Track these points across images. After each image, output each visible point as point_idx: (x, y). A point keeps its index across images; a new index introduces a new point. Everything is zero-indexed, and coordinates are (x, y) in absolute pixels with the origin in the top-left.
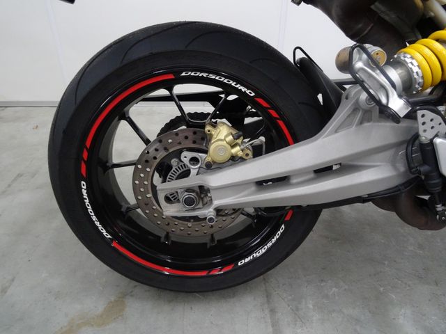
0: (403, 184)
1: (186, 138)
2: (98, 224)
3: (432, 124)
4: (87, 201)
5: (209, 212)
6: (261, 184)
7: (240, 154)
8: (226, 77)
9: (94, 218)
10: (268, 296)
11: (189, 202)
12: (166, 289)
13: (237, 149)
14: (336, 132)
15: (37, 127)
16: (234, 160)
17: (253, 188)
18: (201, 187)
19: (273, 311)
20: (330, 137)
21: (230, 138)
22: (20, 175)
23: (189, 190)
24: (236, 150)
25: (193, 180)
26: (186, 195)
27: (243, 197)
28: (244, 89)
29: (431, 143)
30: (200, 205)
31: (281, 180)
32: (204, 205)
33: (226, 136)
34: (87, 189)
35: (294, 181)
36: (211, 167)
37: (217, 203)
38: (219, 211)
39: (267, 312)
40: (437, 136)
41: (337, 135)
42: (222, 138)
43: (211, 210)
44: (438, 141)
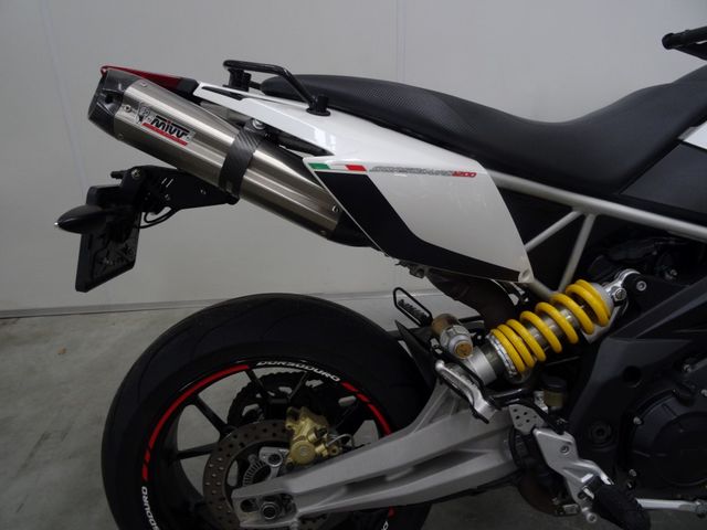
0: (515, 473)
1: (265, 431)
3: (526, 417)
4: (148, 510)
5: (293, 522)
6: (355, 486)
8: (306, 364)
11: (268, 513)
13: (322, 447)
14: (431, 422)
15: (64, 351)
16: (319, 461)
17: (343, 490)
18: (283, 495)
20: (424, 429)
21: (313, 436)
22: (45, 437)
23: (268, 498)
24: (321, 449)
25: (270, 486)
26: (266, 505)
27: (331, 502)
28: (327, 375)
29: (532, 435)
30: (283, 513)
31: (378, 481)
32: (287, 511)
33: (309, 433)
34: (148, 495)
35: (390, 478)
36: (293, 469)
37: (302, 511)
38: (304, 519)
40: (534, 427)
41: (432, 426)
42: (305, 434)
43: (295, 520)
44: (538, 433)
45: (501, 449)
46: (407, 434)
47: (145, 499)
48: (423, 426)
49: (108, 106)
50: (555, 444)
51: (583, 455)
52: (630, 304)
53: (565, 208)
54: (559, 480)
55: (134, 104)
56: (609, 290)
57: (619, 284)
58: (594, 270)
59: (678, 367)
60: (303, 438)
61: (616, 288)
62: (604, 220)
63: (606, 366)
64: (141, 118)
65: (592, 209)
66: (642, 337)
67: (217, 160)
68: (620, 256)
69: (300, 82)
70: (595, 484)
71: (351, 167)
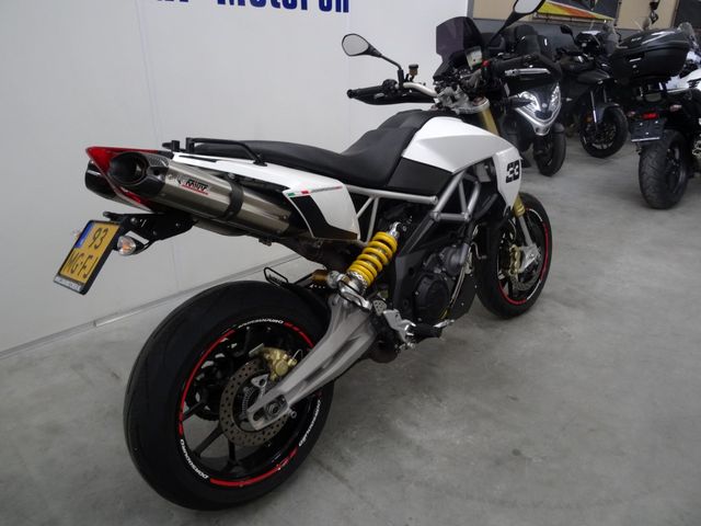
2: (197, 470)
4: (186, 456)
5: (288, 411)
6: (310, 379)
7: (294, 364)
9: (194, 467)
10: (319, 462)
12: (266, 493)
14: (337, 326)
16: (291, 369)
17: (305, 383)
18: (279, 397)
19: (329, 469)
24: (290, 362)
25: (272, 396)
28: (276, 322)
29: (383, 315)
30: (281, 408)
31: (319, 371)
33: (281, 356)
34: (185, 445)
37: (290, 402)
38: (293, 406)
39: (326, 472)
40: (383, 310)
41: (339, 328)
42: (278, 358)
43: (288, 409)
44: (385, 312)
45: (367, 332)
46: (328, 337)
47: (183, 448)
48: (335, 330)
49: (159, 177)
50: (391, 315)
51: (403, 318)
52: (401, 239)
53: (367, 198)
54: (395, 332)
55: (175, 174)
57: (394, 230)
58: (383, 226)
59: (422, 265)
60: (278, 361)
61: (394, 232)
62: (383, 200)
63: (401, 272)
64: (180, 182)
65: (377, 195)
67: (224, 200)
68: (389, 217)
69: (250, 146)
70: (411, 329)
71: (304, 192)
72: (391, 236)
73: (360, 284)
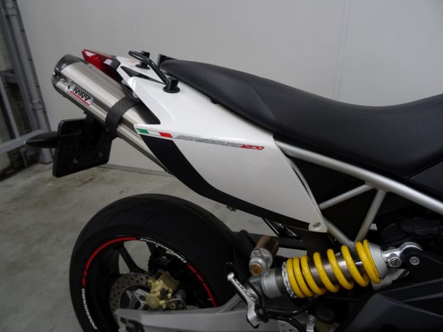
4: (85, 302)
13: (163, 302)
16: (159, 309)
20: (227, 313)
21: (159, 293)
28: (179, 257)
34: (85, 293)
42: (156, 290)
46: (215, 312)
47: (84, 295)
48: (225, 311)
55: (66, 79)
56: (387, 255)
57: (398, 253)
60: (155, 292)
61: (395, 255)
62: (392, 196)
64: (69, 87)
65: (383, 187)
66: (408, 303)
71: (162, 134)
72: (375, 258)
73: (282, 287)
